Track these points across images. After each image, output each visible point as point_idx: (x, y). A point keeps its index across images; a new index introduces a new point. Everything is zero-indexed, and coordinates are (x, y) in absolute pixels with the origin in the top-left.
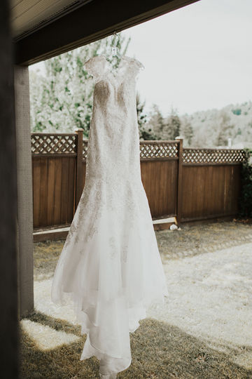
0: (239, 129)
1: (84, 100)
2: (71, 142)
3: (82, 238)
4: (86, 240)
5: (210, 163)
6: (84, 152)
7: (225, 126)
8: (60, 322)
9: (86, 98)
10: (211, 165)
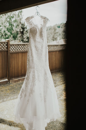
0: (60, 33)
1: (2, 24)
2: (5, 45)
3: (28, 94)
4: (30, 95)
5: (57, 50)
6: (10, 49)
7: (55, 32)
8: (11, 122)
9: (3, 23)
10: (57, 51)
